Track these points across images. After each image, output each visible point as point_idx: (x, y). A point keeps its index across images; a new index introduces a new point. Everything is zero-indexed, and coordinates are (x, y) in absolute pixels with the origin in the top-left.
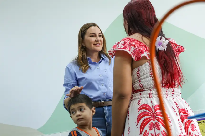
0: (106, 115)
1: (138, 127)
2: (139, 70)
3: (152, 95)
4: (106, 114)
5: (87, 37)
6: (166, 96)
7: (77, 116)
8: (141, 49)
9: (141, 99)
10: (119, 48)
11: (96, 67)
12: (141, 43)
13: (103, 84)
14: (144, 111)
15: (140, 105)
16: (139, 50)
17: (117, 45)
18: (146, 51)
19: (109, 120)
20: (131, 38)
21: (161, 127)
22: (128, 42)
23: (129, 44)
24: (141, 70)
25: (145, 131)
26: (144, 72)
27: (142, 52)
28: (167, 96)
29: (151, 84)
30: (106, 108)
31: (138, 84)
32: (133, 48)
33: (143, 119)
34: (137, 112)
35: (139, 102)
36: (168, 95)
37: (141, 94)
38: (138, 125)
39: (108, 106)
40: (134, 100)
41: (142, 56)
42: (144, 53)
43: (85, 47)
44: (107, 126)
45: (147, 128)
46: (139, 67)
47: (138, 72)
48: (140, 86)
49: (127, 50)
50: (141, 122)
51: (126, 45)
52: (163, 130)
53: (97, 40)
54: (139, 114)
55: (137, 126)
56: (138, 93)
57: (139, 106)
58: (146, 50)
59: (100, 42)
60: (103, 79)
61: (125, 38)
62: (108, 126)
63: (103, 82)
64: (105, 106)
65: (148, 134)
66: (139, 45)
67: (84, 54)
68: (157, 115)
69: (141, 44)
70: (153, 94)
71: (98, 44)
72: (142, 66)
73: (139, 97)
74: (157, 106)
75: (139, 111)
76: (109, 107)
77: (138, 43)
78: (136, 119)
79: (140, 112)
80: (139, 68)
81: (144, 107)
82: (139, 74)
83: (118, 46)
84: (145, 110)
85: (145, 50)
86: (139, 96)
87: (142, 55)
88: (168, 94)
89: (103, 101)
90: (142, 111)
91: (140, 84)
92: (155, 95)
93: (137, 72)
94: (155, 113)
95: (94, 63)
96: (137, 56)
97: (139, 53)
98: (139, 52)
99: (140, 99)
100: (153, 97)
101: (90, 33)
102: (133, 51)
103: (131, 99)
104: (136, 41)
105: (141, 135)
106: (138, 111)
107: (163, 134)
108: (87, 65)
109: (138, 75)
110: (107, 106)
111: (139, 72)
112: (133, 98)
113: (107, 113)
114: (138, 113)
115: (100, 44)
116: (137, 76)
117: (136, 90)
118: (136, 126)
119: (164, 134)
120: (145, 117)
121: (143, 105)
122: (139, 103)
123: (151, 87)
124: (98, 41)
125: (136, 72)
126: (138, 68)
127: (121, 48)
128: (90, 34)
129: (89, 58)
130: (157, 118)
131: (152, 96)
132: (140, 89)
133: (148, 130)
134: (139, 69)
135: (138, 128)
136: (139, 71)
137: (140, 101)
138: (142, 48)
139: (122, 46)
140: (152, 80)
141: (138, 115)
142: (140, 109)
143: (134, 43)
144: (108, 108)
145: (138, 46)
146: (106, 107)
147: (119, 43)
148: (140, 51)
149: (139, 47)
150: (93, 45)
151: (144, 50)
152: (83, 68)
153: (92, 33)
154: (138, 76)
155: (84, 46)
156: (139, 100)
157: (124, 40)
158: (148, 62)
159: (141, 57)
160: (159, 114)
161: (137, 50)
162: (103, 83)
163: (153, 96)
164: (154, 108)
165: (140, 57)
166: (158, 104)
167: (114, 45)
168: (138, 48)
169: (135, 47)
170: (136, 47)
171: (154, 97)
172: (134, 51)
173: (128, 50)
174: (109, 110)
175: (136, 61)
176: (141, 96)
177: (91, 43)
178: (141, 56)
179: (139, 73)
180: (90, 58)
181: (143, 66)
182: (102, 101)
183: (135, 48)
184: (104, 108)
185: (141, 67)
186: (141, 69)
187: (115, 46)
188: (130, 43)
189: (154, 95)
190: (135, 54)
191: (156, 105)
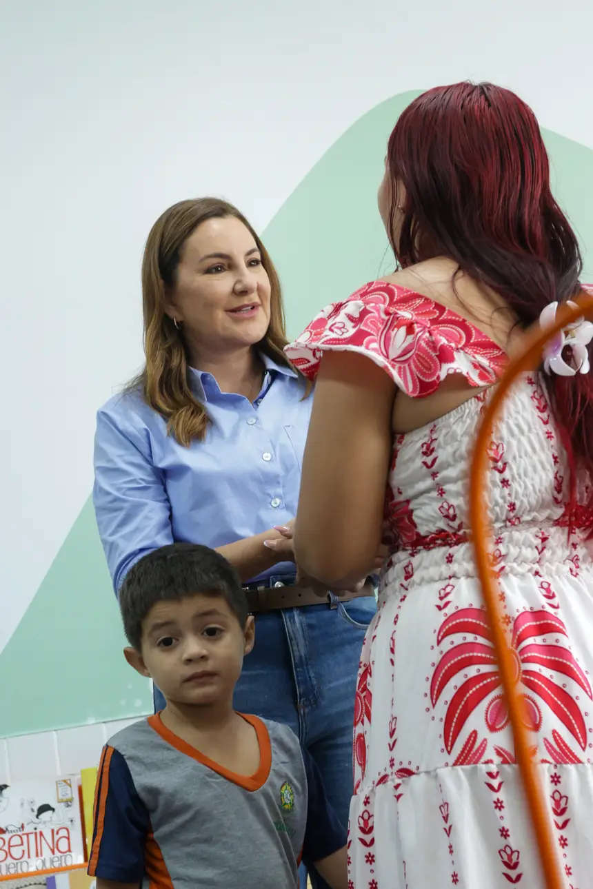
0: (297, 654)
1: (433, 718)
2: (434, 436)
3: (502, 564)
4: (295, 648)
5: (188, 276)
6: (571, 570)
7: (189, 661)
8: (443, 341)
9: (452, 581)
10: (333, 335)
11: (240, 420)
12: (441, 309)
13: (278, 501)
14: (465, 638)
15: (450, 610)
16: (433, 345)
17: (330, 317)
18: (467, 350)
19: (312, 675)
20: (397, 288)
21: (543, 715)
22: (378, 307)
23: (383, 316)
24: (441, 436)
25: (470, 736)
26: (456, 444)
27: (445, 356)
28: (577, 567)
29: (497, 504)
30: (292, 618)
31: (436, 505)
32: (400, 338)
33: (457, 680)
34: (433, 647)
35: (441, 598)
36: (579, 563)
37: (450, 559)
38: (434, 705)
39: (304, 609)
40: (420, 584)
41: (443, 374)
42: (452, 360)
43: (181, 324)
44: (300, 704)
45: (477, 720)
46: (436, 422)
47: (428, 446)
48: (445, 513)
49: (367, 347)
50: (449, 692)
51: (366, 325)
52: (554, 732)
53: (239, 287)
54: (441, 657)
55: (433, 712)
56: (439, 553)
57: (444, 619)
58: (465, 346)
59: (255, 298)
60: (277, 476)
61: (372, 283)
62: (305, 706)
63: (280, 491)
64: (290, 609)
65: (484, 749)
66: (434, 322)
67: (175, 362)
68: (526, 660)
69: (441, 315)
70: (511, 558)
71: (247, 306)
72: (450, 417)
73: (441, 574)
74: (529, 616)
75: (443, 637)
76: (311, 612)
77: (426, 313)
78: (428, 678)
79: (446, 645)
80: (435, 426)
81: (464, 622)
82: (434, 455)
83: (331, 330)
84: (470, 637)
85: (463, 342)
86: (445, 570)
87: (444, 371)
88: (580, 557)
89: (278, 584)
90: (458, 638)
91: (446, 506)
92: (519, 565)
93: (422, 446)
94: (517, 651)
95: (231, 401)
96: (421, 371)
97: (431, 358)
98: (433, 354)
99: (446, 582)
100: (510, 575)
101: (202, 255)
102: (402, 349)
103: (405, 583)
104: (419, 302)
105: (449, 753)
106: (439, 642)
107: (555, 751)
108: (198, 410)
109: (429, 462)
110: (298, 608)
111: (434, 445)
112: (416, 577)
113: (301, 642)
114: (437, 649)
115: (254, 307)
116: (425, 463)
117: (427, 537)
118: (428, 710)
119: (558, 750)
120: (472, 671)
121: (460, 613)
122: (442, 603)
123: (497, 520)
124: (244, 292)
125: (419, 444)
126: (430, 426)
127: (343, 337)
128: (202, 260)
129: (204, 377)
130: (527, 672)
131: (503, 568)
132: (443, 531)
133: (484, 733)
134: (432, 431)
135: (437, 719)
136: (433, 440)
137: (447, 594)
138: (448, 336)
139: (349, 325)
140: (501, 485)
141: (436, 657)
142: (448, 629)
143: (406, 314)
144: (307, 618)
145: (425, 327)
146: (296, 613)
147: (338, 308)
148: (434, 349)
149: (430, 332)
150: (221, 315)
151: (453, 345)
152: (178, 424)
153: (211, 252)
154: (428, 467)
155: (176, 316)
156: (444, 589)
157: (362, 295)
158: (479, 399)
159: (438, 378)
160: (536, 654)
161: (420, 348)
162: (279, 497)
163: (507, 569)
164: (511, 626)
165: (434, 381)
166: (531, 608)
167: (315, 319)
168: (427, 334)
169: (410, 330)
170: (417, 330)
171: (515, 575)
172: (405, 352)
173: (374, 350)
174: (311, 627)
175: (419, 397)
176: (451, 565)
177: (210, 304)
178: (438, 373)
179: (433, 450)
180: (213, 377)
181: (452, 417)
182: (274, 583)
183: (410, 338)
184: (285, 617)
185: (441, 422)
186: (444, 432)
187: (321, 323)
188: (387, 313)
189: (515, 565)
190: (409, 365)
191: (522, 610)
